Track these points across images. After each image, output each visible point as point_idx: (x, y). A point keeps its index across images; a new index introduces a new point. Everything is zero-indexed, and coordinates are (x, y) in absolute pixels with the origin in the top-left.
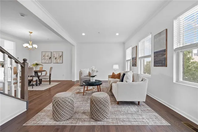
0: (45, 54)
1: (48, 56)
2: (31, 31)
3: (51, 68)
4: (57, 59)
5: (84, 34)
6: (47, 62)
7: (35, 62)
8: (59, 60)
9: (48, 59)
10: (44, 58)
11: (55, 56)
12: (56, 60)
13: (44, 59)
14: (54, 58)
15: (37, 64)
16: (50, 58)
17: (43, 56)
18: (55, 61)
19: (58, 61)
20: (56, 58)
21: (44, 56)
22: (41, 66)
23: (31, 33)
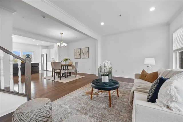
1: (78, 53)
2: (62, 33)
4: (85, 54)
5: (102, 24)
6: (78, 58)
7: (65, 58)
8: (86, 55)
11: (83, 52)
14: (83, 54)
15: (66, 60)
17: (75, 52)
18: (83, 56)
20: (84, 54)
22: (69, 61)
23: (62, 34)
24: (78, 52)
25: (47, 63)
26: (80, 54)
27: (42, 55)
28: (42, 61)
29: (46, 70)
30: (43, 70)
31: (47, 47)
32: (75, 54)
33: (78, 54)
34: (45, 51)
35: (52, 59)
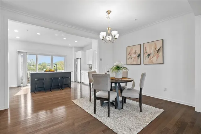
0: (131, 50)
1: (135, 53)
3: (143, 75)
4: (152, 56)
6: (135, 63)
7: (116, 64)
8: (155, 57)
9: (135, 58)
10: (130, 56)
11: (148, 50)
12: (150, 59)
13: (129, 58)
14: (146, 55)
16: (138, 56)
17: (128, 53)
18: (147, 60)
19: (154, 60)
20: (149, 55)
21: (130, 53)
23: (109, 12)
24: (134, 51)
25: (81, 71)
26: (139, 56)
27: (76, 60)
28: (76, 69)
29: (81, 82)
30: (76, 82)
31: (82, 48)
32: (129, 56)
33: (134, 56)
34: (79, 54)
35: (88, 66)
